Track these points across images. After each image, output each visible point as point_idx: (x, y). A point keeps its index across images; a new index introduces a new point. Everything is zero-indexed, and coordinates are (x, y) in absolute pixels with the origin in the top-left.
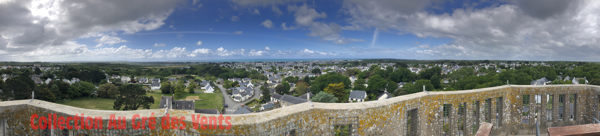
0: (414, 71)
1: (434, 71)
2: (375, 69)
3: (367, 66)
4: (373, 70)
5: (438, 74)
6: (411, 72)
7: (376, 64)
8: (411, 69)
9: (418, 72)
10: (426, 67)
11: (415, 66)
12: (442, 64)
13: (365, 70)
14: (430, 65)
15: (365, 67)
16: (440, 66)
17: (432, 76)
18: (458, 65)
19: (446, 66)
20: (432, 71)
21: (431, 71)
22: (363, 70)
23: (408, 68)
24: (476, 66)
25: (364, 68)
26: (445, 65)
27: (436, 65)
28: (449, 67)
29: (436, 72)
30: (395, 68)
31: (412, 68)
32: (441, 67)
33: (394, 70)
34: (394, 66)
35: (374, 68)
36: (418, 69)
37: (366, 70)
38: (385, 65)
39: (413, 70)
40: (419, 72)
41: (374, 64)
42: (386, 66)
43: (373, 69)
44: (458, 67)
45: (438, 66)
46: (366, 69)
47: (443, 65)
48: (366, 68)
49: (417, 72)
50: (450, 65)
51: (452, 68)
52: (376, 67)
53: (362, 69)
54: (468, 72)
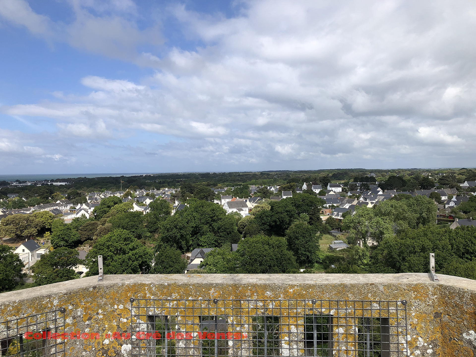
0: (235, 210)
1: (298, 206)
2: (113, 210)
3: (86, 202)
4: (107, 215)
5: (311, 218)
6: (224, 212)
7: (118, 195)
8: (224, 202)
9: (247, 212)
10: (272, 193)
11: (235, 194)
12: (326, 186)
13: (79, 215)
14: (285, 189)
15: (78, 207)
16: (317, 191)
17: (289, 224)
18: (380, 186)
19: (339, 190)
20: (291, 207)
21: (286, 206)
22: (69, 219)
23: (216, 202)
24: (448, 191)
25: (73, 210)
26: (333, 189)
27: (305, 187)
28: (349, 194)
29: (305, 211)
30: (177, 203)
31: (228, 200)
32: (321, 193)
33: (173, 212)
34: (174, 197)
35: (109, 207)
36: (248, 203)
37: (83, 216)
38: (147, 195)
39: (230, 205)
40: (250, 210)
41: (109, 195)
42: (148, 201)
43: (105, 212)
44: (381, 193)
45: (309, 191)
46: (83, 212)
47: (329, 188)
48: (80, 210)
49: (245, 213)
50: (353, 188)
51: (358, 198)
52: (115, 203)
53: (67, 214)
54: (416, 211)
